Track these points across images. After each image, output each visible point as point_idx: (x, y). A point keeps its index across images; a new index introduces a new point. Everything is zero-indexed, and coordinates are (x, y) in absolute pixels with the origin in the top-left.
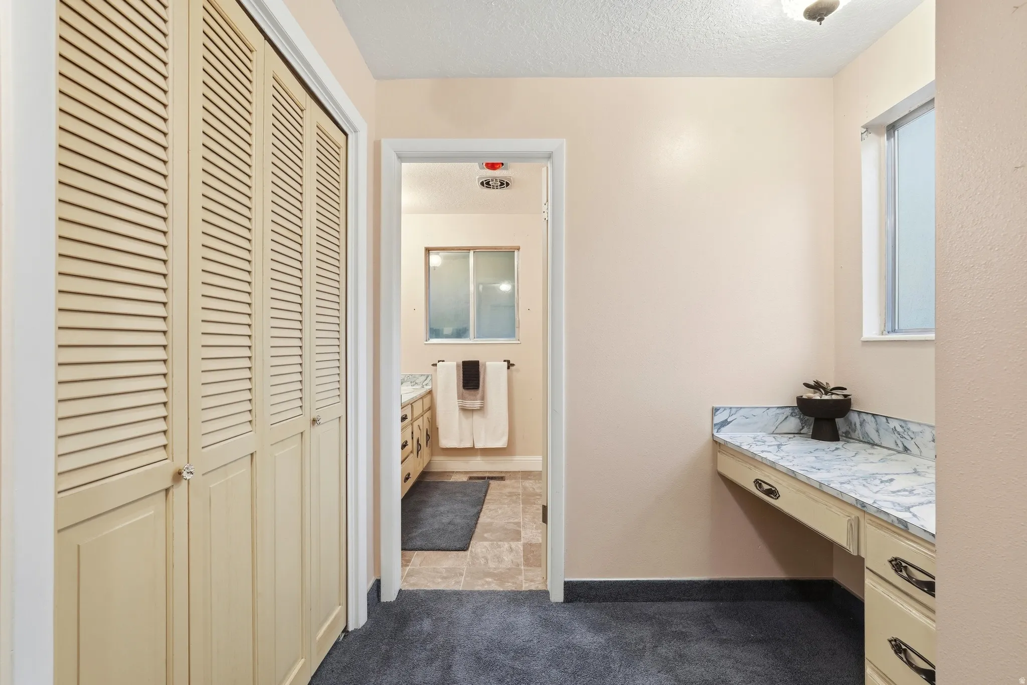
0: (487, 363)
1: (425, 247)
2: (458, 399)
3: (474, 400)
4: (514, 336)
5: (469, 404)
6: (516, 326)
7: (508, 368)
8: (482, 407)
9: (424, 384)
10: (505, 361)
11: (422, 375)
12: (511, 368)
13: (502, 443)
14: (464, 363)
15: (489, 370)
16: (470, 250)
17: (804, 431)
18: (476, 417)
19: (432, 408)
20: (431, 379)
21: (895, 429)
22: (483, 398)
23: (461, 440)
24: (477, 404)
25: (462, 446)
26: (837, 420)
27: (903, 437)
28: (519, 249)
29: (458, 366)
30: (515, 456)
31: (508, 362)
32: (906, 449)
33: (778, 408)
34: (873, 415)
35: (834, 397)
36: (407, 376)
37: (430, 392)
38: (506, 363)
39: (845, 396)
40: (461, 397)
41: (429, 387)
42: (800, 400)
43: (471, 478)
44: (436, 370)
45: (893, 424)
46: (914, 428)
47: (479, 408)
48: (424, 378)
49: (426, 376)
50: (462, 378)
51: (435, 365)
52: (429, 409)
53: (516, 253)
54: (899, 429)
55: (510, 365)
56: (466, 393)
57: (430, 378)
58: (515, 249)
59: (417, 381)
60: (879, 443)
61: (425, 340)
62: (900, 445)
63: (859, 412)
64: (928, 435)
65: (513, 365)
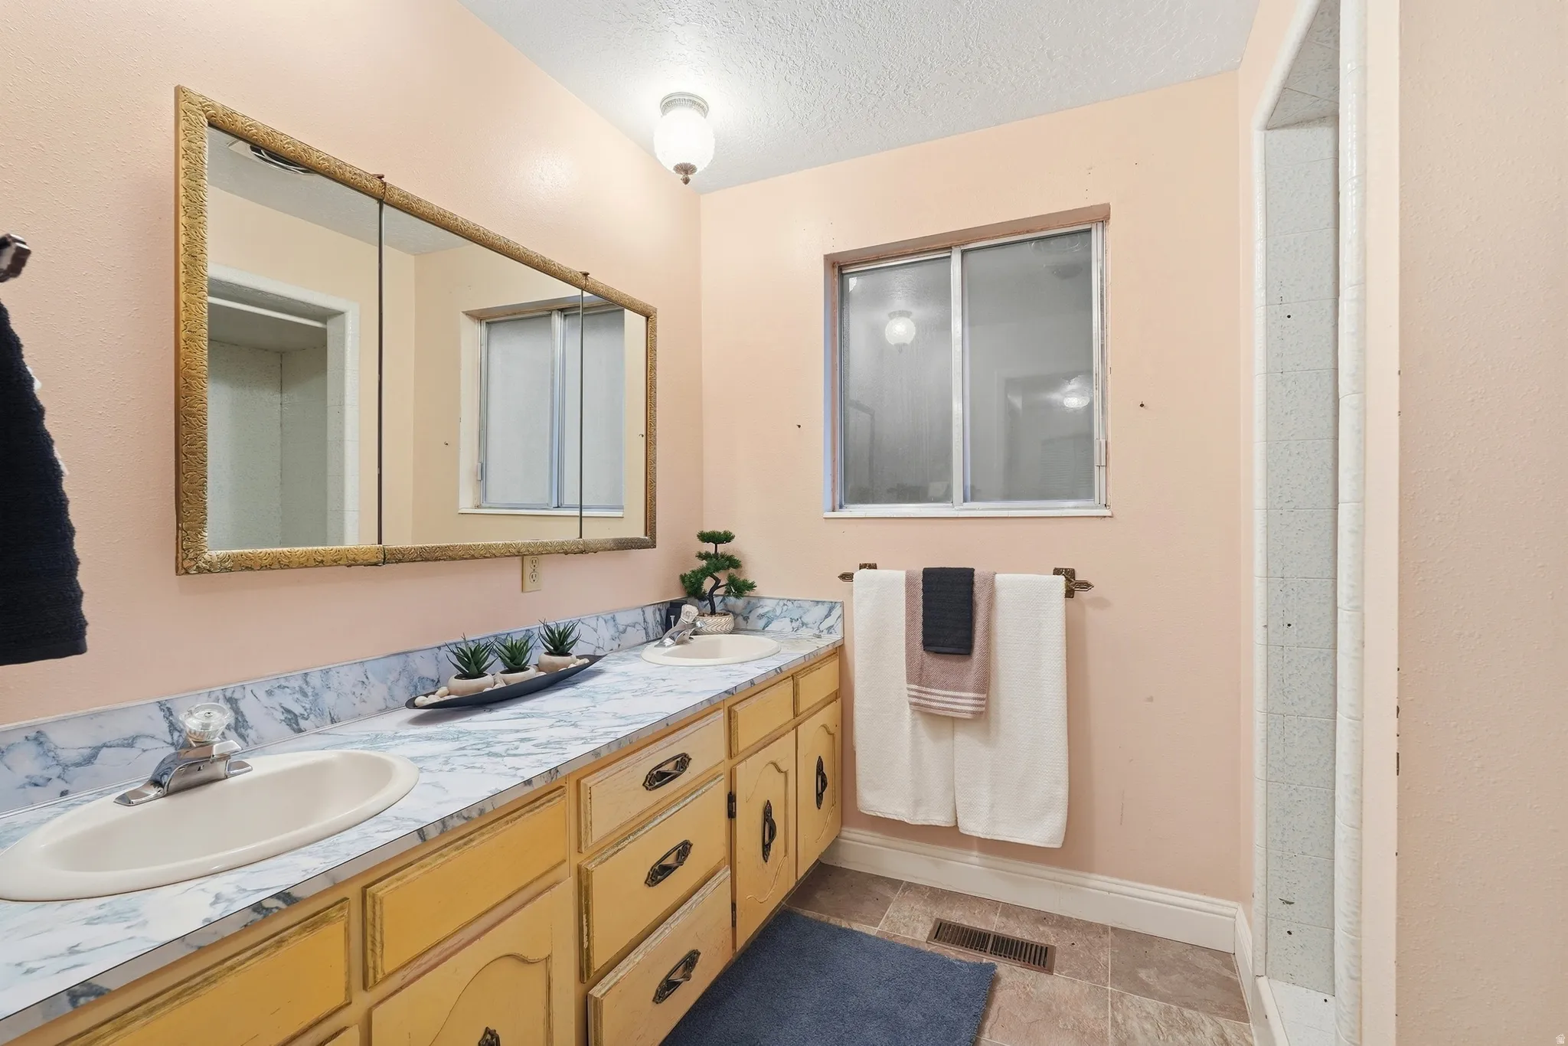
0: (998, 576)
1: (827, 257)
2: (910, 680)
3: (955, 689)
4: (1090, 495)
5: (941, 698)
6: (1097, 463)
7: (1070, 593)
8: (981, 713)
9: (822, 627)
10: (1057, 572)
11: (818, 602)
12: (1081, 594)
13: (1045, 832)
14: (928, 573)
15: (1003, 597)
16: (949, 248)
18: (965, 742)
19: (842, 696)
20: (842, 616)
22: (984, 686)
23: (917, 803)
24: (965, 701)
25: (919, 819)
28: (1104, 220)
29: (909, 582)
30: (1091, 872)
31: (1069, 574)
36: (781, 603)
37: (838, 652)
38: (1061, 579)
40: (917, 676)
41: (836, 637)
43: (943, 931)
44: (851, 592)
47: (969, 716)
48: (822, 610)
49: (826, 608)
50: (920, 619)
51: (847, 577)
52: (836, 696)
53: (1096, 237)
55: (1074, 586)
56: (936, 665)
57: (837, 612)
58: (1091, 222)
59: (805, 619)
61: (830, 507)
65: (1086, 586)
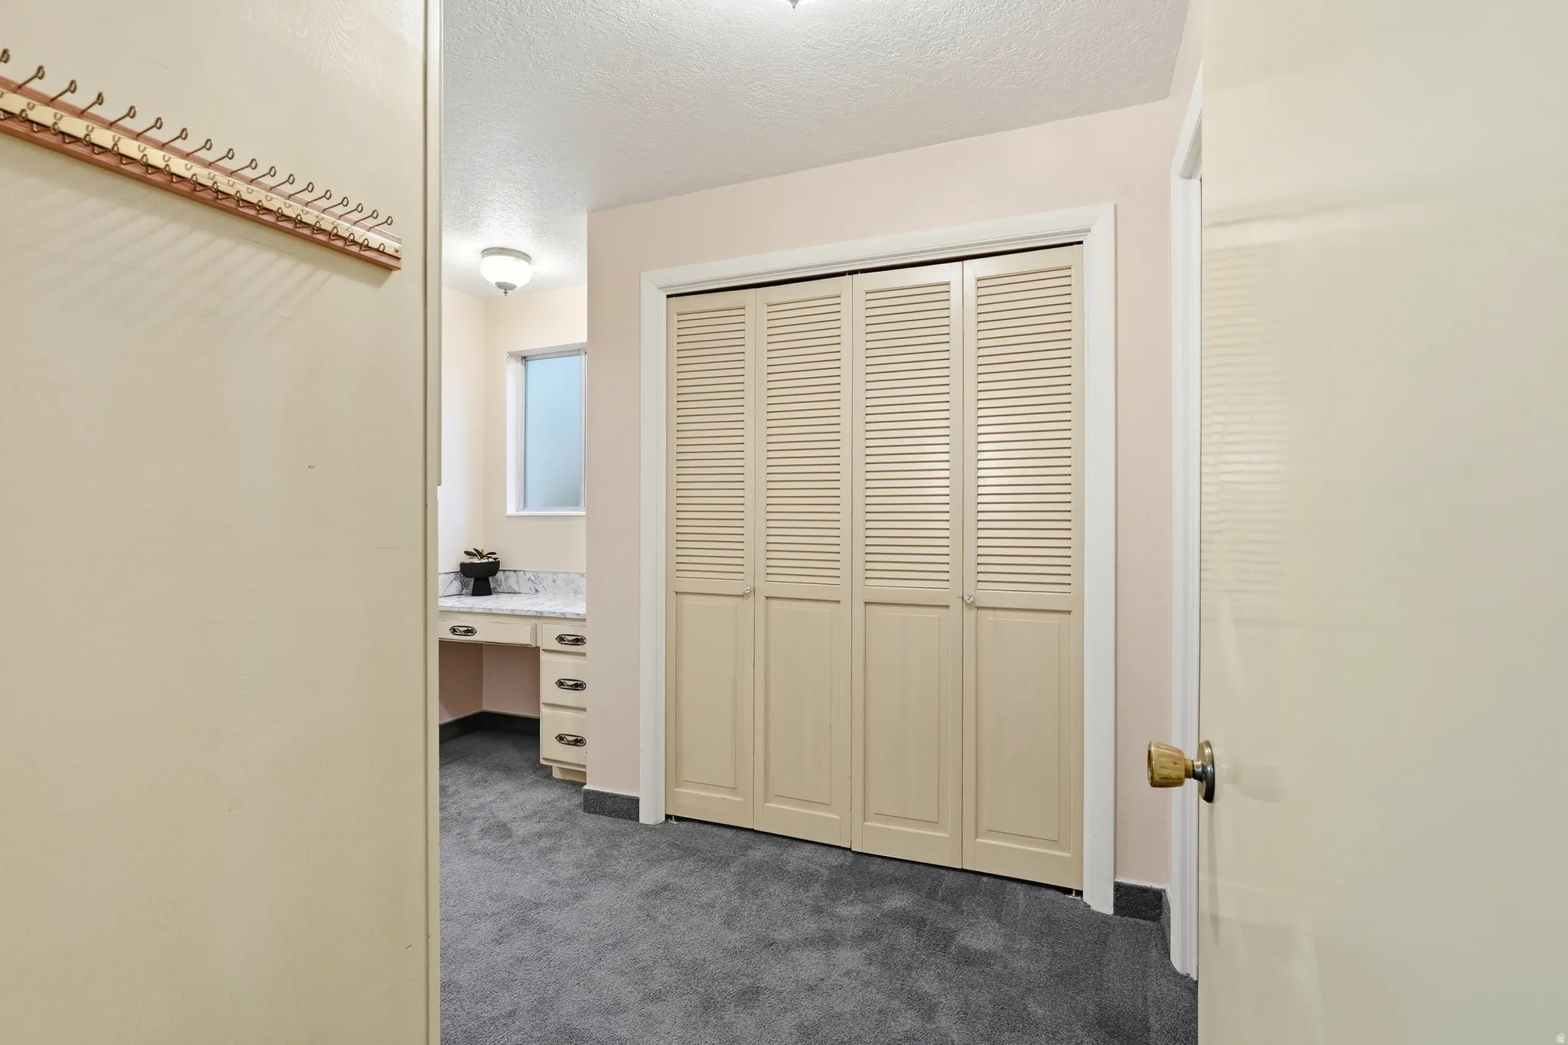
17: (464, 591)
21: (529, 579)
26: (490, 578)
27: (535, 583)
32: (537, 591)
33: (446, 573)
34: (515, 571)
35: (490, 560)
39: (495, 559)
42: (463, 565)
45: (528, 575)
46: (542, 576)
54: (533, 578)
60: (519, 591)
62: (533, 589)
63: (504, 571)
64: (550, 578)
